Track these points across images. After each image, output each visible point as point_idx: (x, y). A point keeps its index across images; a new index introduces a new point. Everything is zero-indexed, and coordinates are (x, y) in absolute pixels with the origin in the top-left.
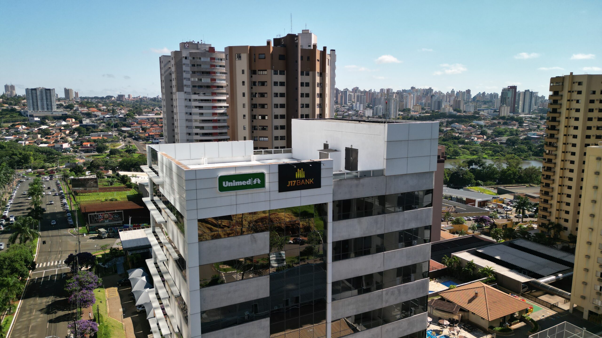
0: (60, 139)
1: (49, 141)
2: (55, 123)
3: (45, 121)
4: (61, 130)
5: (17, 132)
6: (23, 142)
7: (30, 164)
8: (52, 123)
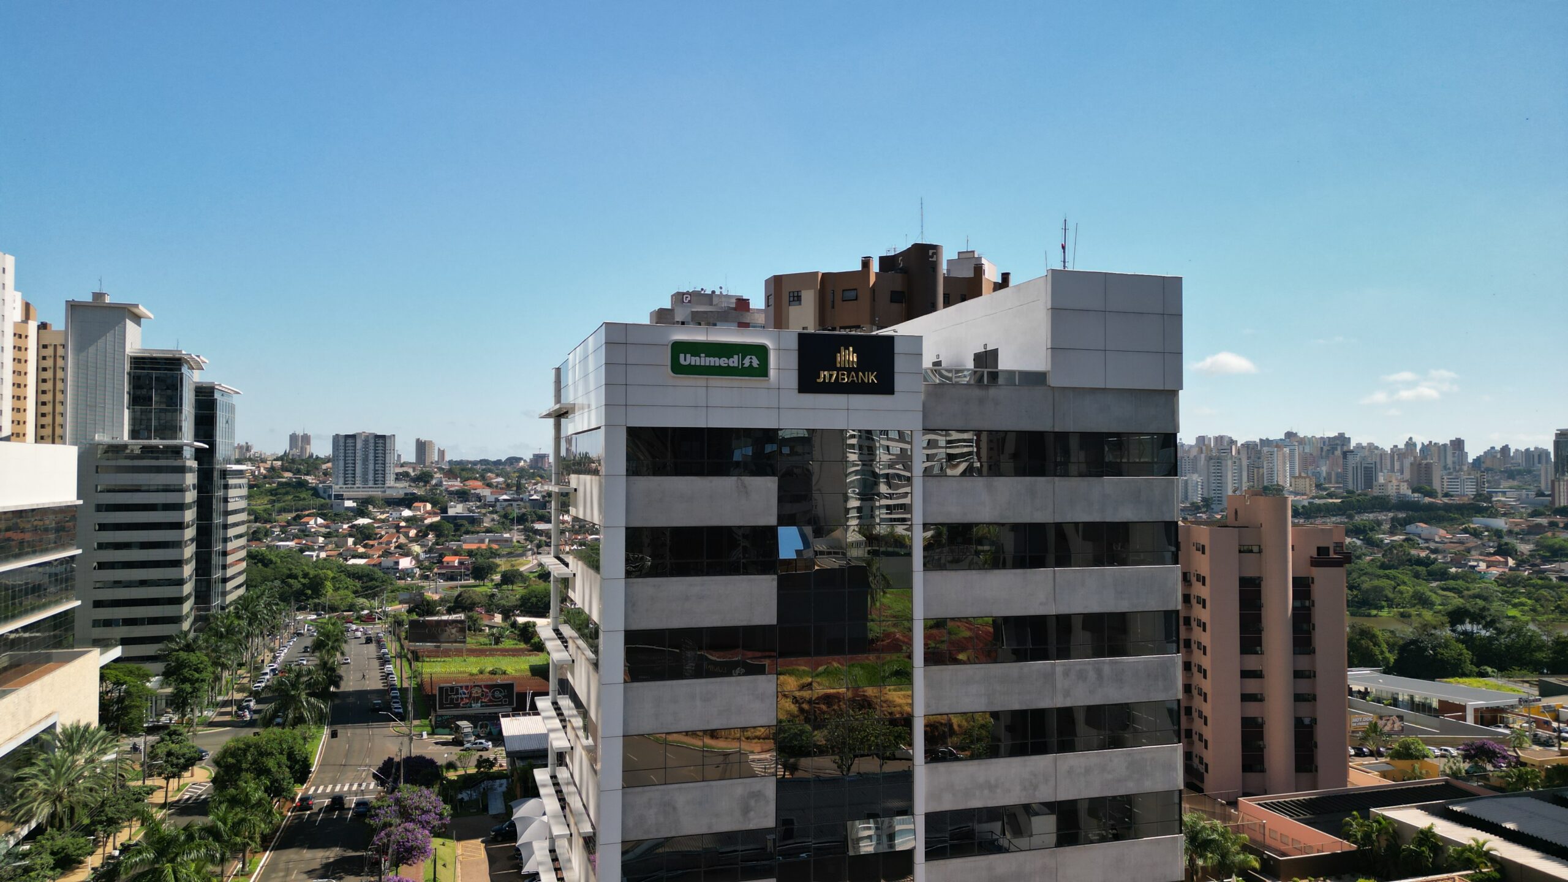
0: (396, 548)
1: (370, 552)
2: (388, 512)
3: (367, 509)
4: (398, 528)
5: (303, 531)
6: (315, 554)
7: (323, 599)
8: (382, 513)
